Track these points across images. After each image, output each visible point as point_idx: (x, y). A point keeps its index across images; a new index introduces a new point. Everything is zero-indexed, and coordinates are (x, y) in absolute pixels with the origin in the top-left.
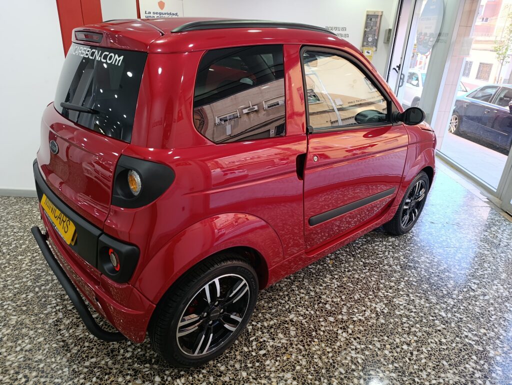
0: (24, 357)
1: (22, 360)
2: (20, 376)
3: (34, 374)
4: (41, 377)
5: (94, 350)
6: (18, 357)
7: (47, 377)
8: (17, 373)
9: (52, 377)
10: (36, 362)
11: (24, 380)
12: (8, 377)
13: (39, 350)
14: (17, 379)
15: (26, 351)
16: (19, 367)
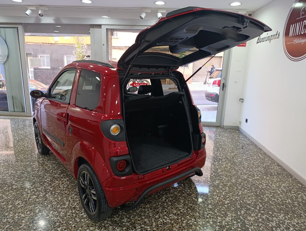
0: (199, 219)
1: (201, 219)
2: (208, 216)
3: (206, 213)
4: (206, 210)
5: (189, 199)
6: (200, 221)
7: (206, 209)
8: (207, 218)
9: (205, 207)
10: (200, 214)
11: (209, 215)
12: (210, 220)
13: (194, 215)
14: (210, 217)
15: (196, 219)
16: (204, 218)
